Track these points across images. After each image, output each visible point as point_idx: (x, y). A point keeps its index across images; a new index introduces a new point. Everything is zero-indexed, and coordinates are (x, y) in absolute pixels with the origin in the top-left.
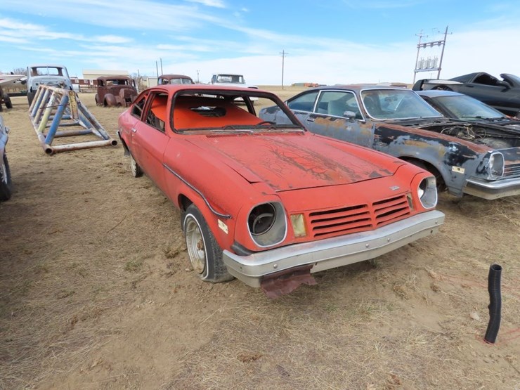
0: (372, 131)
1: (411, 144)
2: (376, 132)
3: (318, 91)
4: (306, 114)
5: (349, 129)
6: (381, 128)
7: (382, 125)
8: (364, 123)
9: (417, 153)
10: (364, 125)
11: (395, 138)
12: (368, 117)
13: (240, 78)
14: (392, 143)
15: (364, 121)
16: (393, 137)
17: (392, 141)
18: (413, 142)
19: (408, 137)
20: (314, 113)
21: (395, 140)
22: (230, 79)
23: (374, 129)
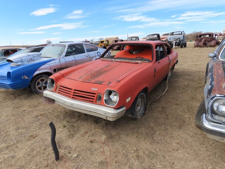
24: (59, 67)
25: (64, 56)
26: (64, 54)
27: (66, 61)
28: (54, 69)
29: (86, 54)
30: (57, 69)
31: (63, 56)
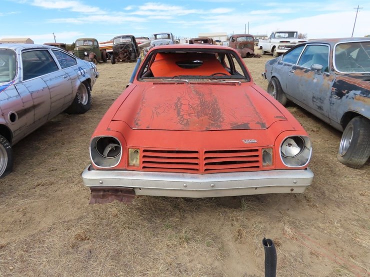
0: (332, 84)
1: (359, 100)
2: (334, 85)
3: (304, 45)
4: (291, 66)
5: (315, 81)
6: (340, 81)
7: (341, 78)
8: (328, 76)
9: (363, 110)
10: (327, 78)
11: (348, 93)
12: (333, 70)
13: (295, 33)
14: (344, 97)
15: (329, 74)
16: (346, 91)
17: (344, 95)
18: (362, 98)
19: (358, 92)
20: (296, 65)
21: (347, 95)
22: (287, 35)
23: (333, 82)
24: (20, 108)
25: (22, 79)
26: (20, 73)
27: (31, 89)
28: (9, 113)
29: (61, 71)
30: (17, 112)
31: (20, 78)
